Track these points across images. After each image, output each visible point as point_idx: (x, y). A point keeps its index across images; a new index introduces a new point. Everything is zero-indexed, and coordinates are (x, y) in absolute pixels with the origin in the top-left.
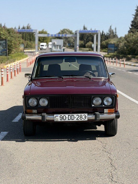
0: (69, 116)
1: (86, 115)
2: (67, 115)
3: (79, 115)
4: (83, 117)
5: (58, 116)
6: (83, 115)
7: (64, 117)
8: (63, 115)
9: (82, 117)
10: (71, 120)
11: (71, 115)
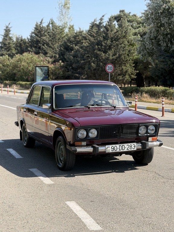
0: (120, 147)
1: (135, 144)
2: (118, 146)
3: (129, 144)
4: (133, 146)
5: (109, 147)
6: (132, 144)
7: (116, 147)
8: (114, 146)
9: (131, 147)
10: (122, 151)
11: (121, 145)
